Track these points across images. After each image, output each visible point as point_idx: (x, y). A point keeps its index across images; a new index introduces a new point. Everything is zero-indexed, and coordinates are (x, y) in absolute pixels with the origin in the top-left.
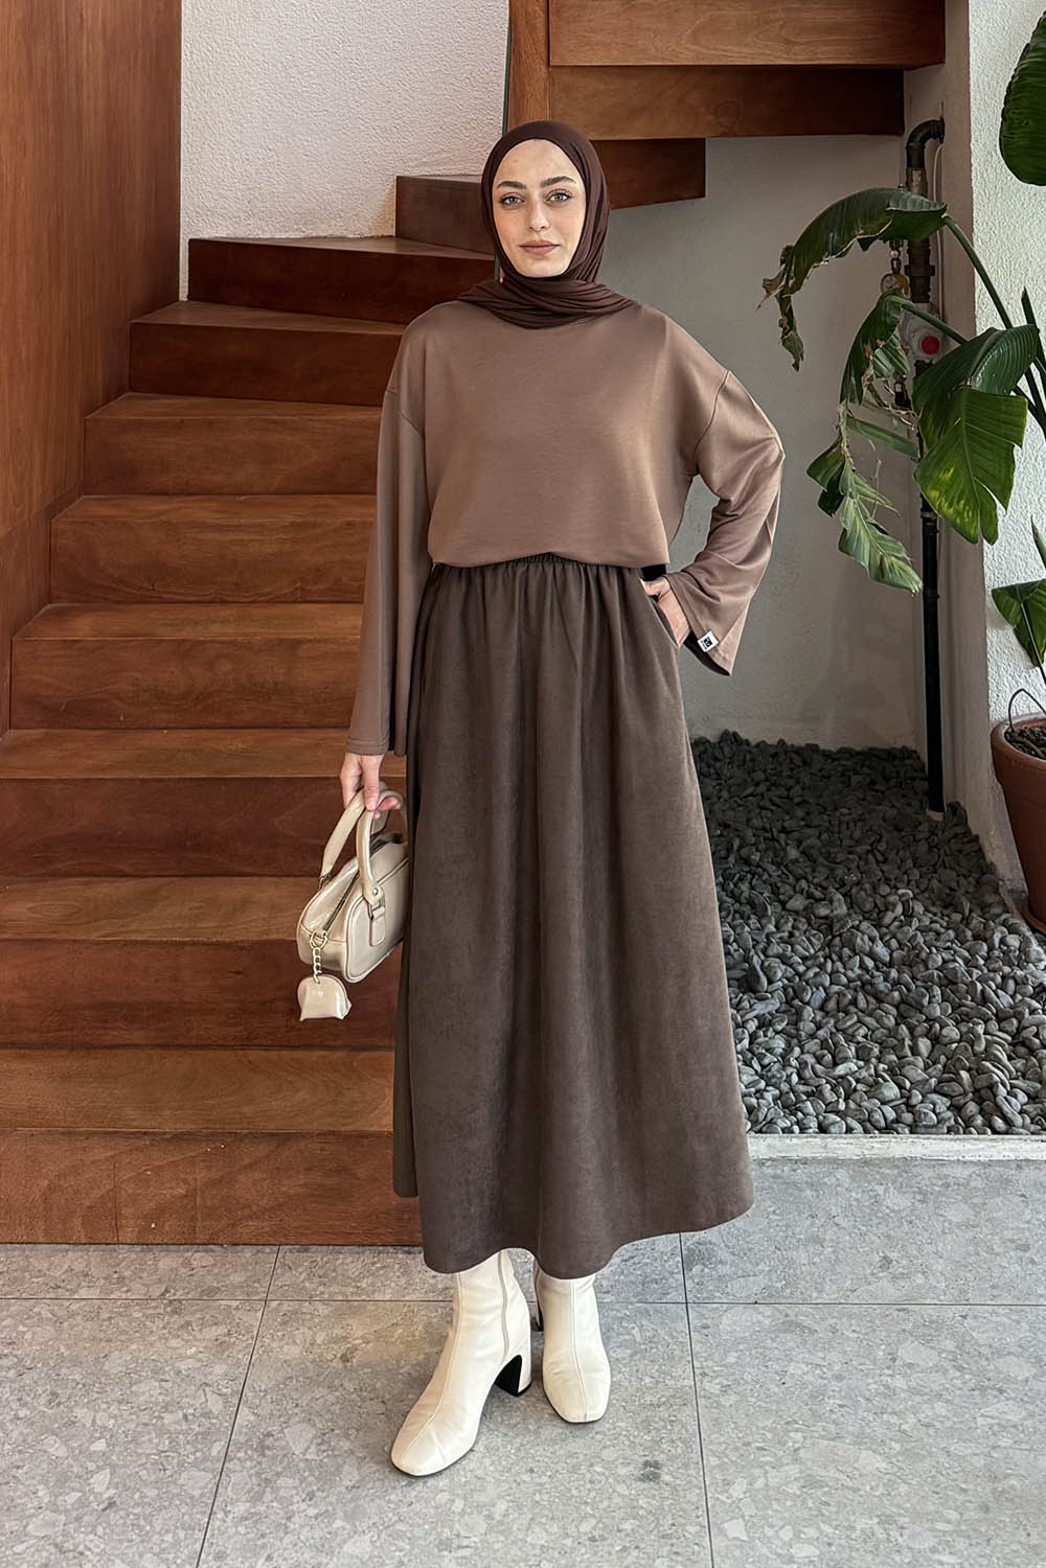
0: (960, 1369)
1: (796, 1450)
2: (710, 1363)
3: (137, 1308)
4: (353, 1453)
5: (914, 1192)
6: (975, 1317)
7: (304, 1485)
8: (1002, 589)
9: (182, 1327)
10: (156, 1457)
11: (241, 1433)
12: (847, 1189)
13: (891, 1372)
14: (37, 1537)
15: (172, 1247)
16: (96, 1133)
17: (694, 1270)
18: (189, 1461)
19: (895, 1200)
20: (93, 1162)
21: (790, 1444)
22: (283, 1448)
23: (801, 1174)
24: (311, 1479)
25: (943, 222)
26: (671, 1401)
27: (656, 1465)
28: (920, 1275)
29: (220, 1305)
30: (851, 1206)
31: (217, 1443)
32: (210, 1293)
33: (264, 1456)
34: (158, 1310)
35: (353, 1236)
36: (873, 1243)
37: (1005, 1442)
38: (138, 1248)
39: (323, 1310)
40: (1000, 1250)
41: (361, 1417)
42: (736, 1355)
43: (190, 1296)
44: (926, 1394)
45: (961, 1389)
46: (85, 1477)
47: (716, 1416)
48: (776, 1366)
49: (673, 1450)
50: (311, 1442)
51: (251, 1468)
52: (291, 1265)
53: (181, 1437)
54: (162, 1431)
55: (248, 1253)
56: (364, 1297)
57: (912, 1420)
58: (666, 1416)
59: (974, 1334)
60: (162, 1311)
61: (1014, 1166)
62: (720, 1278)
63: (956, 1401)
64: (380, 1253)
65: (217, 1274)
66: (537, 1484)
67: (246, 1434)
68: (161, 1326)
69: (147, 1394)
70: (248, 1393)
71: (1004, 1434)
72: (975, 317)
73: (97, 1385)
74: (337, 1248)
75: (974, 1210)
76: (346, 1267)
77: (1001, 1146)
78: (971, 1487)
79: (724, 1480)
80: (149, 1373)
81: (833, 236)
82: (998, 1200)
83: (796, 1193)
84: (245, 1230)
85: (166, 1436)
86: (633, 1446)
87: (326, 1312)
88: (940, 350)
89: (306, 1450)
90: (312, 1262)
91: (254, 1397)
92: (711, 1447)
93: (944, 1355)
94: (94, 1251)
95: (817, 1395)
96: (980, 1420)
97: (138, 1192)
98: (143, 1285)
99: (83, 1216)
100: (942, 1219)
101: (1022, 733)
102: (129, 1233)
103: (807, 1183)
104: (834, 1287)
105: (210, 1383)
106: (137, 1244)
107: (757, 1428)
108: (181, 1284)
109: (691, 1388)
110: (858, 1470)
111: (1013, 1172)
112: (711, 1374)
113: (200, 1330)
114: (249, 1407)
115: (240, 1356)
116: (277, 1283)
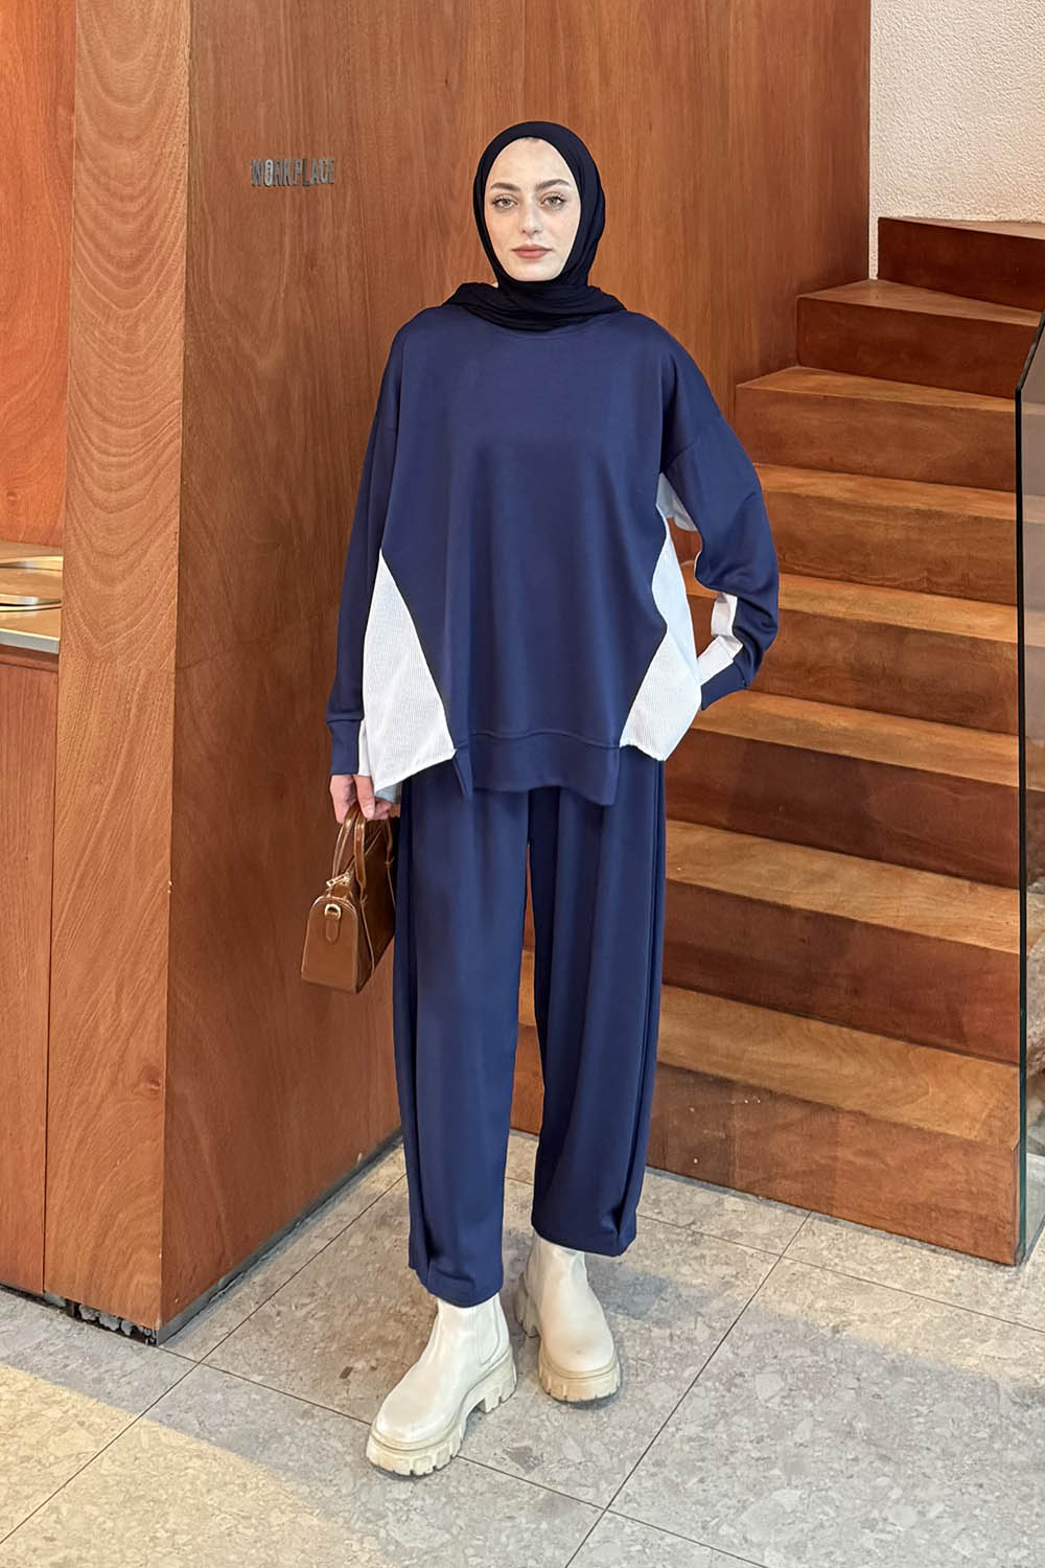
3: (661, 1230)
4: (812, 1416)
7: (757, 1428)
9: (695, 1258)
10: (633, 1364)
11: (716, 1364)
15: (710, 1185)
18: (662, 1375)
22: (749, 1391)
24: (766, 1425)
29: (737, 1248)
31: (694, 1367)
32: (731, 1236)
33: (729, 1391)
34: (679, 1238)
35: (882, 1221)
38: (680, 1178)
39: (831, 1280)
41: (832, 1386)
43: (713, 1233)
50: (777, 1393)
51: (715, 1399)
52: (816, 1231)
53: (662, 1352)
54: (646, 1342)
55: (779, 1210)
56: (875, 1280)
60: (683, 1239)
64: (905, 1243)
65: (744, 1221)
66: (982, 1500)
67: (720, 1368)
68: (678, 1250)
69: (644, 1307)
70: (736, 1332)
74: (866, 1228)
76: (867, 1248)
80: (652, 1289)
84: (780, 1187)
85: (648, 1348)
87: (834, 1283)
89: (772, 1397)
90: (837, 1234)
91: (740, 1338)
98: (676, 1212)
105: (704, 1313)
106: (680, 1175)
108: (708, 1220)
113: (712, 1265)
114: (732, 1345)
115: (740, 1298)
116: (798, 1243)
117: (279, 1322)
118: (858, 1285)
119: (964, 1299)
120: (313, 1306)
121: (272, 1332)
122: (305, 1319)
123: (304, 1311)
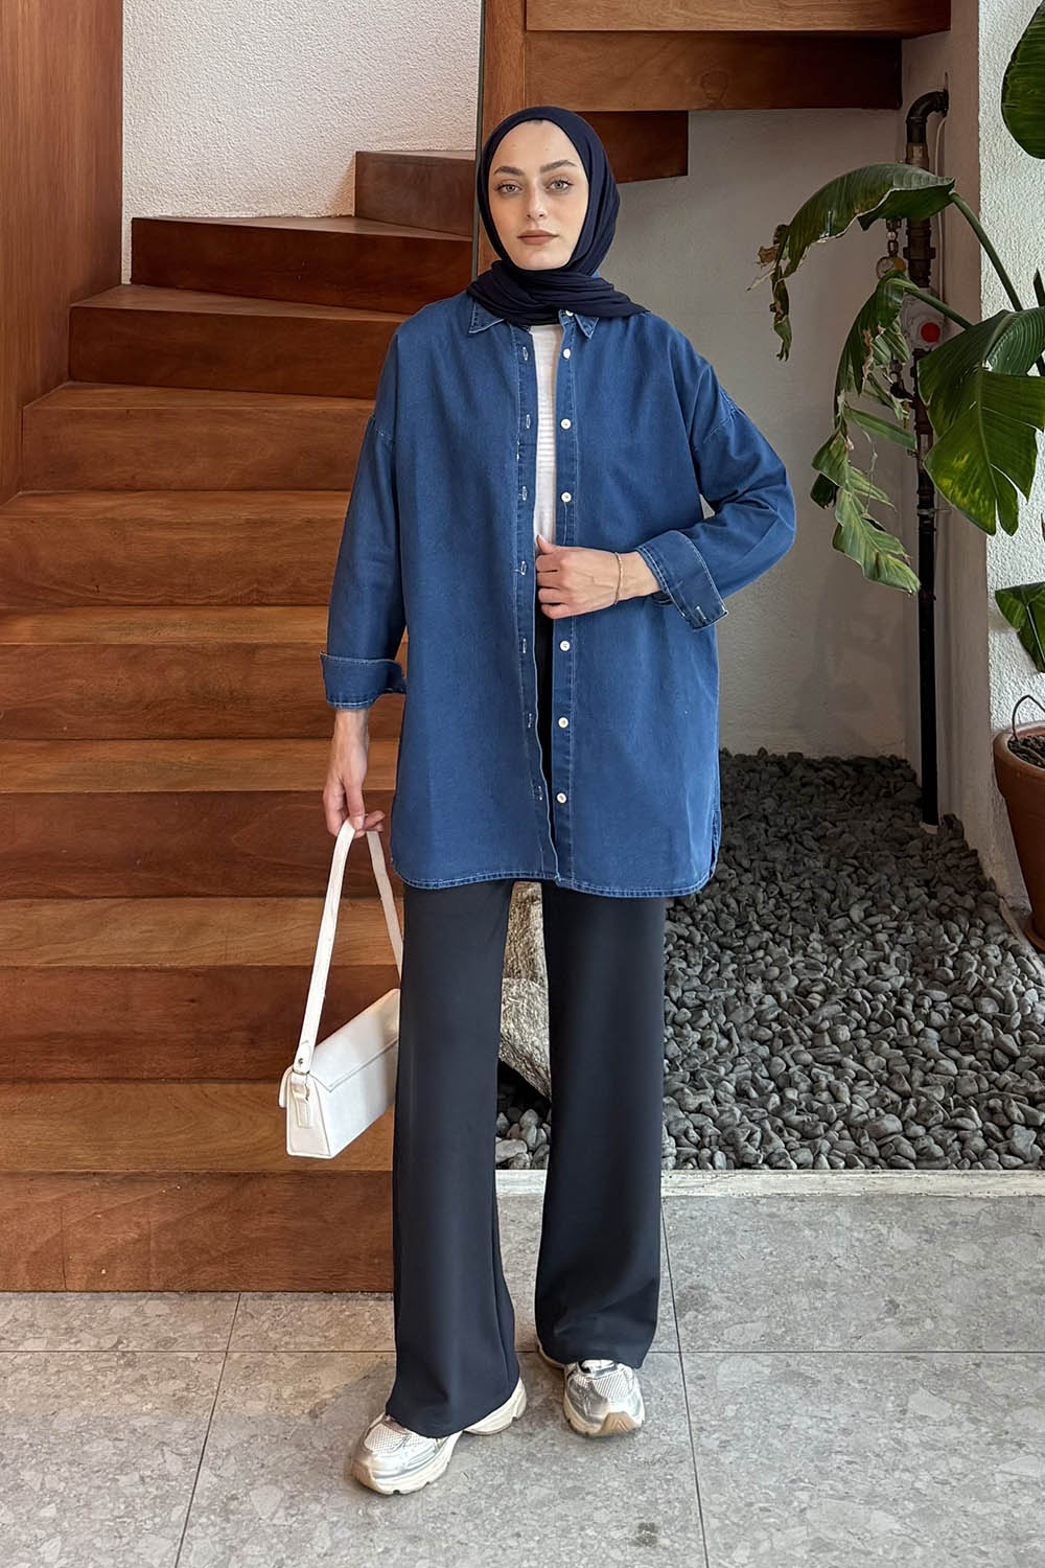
0: (975, 1421)
1: (803, 1510)
2: (707, 1417)
3: (87, 1361)
4: (325, 1518)
5: (920, 1232)
6: (989, 1366)
7: (272, 1553)
8: (1006, 589)
9: (136, 1381)
10: (112, 1524)
11: (202, 1495)
12: (847, 1228)
13: (900, 1425)
15: (125, 1295)
16: (42, 1173)
17: (687, 1316)
18: (148, 1527)
19: (900, 1240)
20: (38, 1205)
21: (796, 1504)
22: (250, 1512)
23: (798, 1213)
24: (280, 1545)
25: (950, 200)
26: (667, 1458)
27: (653, 1526)
28: (928, 1321)
29: (178, 1357)
30: (853, 1246)
31: (179, 1507)
32: (166, 1344)
33: (228, 1520)
34: (109, 1364)
35: (319, 1282)
36: (877, 1285)
37: (1027, 1500)
38: (87, 1296)
39: (289, 1362)
40: (1012, 1293)
41: (332, 1478)
42: (735, 1408)
43: (144, 1348)
44: (940, 1449)
45: (977, 1443)
46: (33, 1545)
47: (714, 1474)
48: (777, 1419)
49: (670, 1512)
50: (279, 1507)
51: (214, 1535)
52: (253, 1313)
53: (138, 1500)
54: (117, 1495)
55: (206, 1301)
56: (332, 1348)
57: (927, 1478)
58: (662, 1474)
59: (989, 1383)
60: (114, 1364)
61: (1025, 1201)
62: (714, 1326)
63: (972, 1456)
64: (349, 1299)
65: (171, 1324)
66: (525, 1550)
67: (208, 1497)
68: (113, 1379)
69: (100, 1454)
70: (210, 1453)
71: (1025, 1491)
72: (981, 301)
73: (45, 1445)
74: (302, 1294)
75: (984, 1250)
76: (312, 1315)
77: (1012, 1181)
78: (991, 1550)
79: (725, 1544)
80: (102, 1431)
81: (833, 214)
82: (1009, 1240)
83: (794, 1234)
84: (203, 1276)
85: (122, 1500)
86: (626, 1507)
87: (294, 1362)
88: (940, 339)
89: (274, 1514)
90: (276, 1310)
91: (216, 1457)
92: (711, 1508)
93: (958, 1406)
94: (40, 1299)
95: (824, 1452)
96: (998, 1477)
97: (89, 1236)
98: (94, 1336)
99: (28, 1262)
100: (950, 1260)
101: (1025, 743)
102: (78, 1277)
103: (804, 1222)
104: (837, 1335)
105: (167, 1441)
106: (86, 1292)
107: (760, 1487)
108: (134, 1334)
109: (687, 1444)
110: (869, 1532)
111: (1025, 1209)
112: (709, 1429)
113: (157, 1384)
114: (211, 1468)
115: (200, 1412)
116: (238, 1333)
118: (317, 1359)
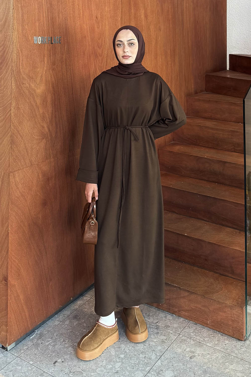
9: (156, 333)
10: (133, 365)
14: (97, 373)
15: (164, 311)
18: (140, 369)
22: (163, 376)
29: (168, 331)
31: (149, 367)
32: (167, 327)
33: (158, 375)
35: (208, 325)
38: (157, 309)
39: (192, 342)
41: (186, 376)
43: (162, 326)
46: (115, 363)
52: (190, 327)
53: (141, 362)
54: (138, 358)
55: (182, 319)
56: (204, 343)
60: (154, 327)
64: (214, 332)
65: (171, 322)
67: (157, 368)
68: (152, 331)
70: (163, 357)
74: (204, 327)
76: (204, 333)
84: (182, 313)
85: (138, 360)
87: (193, 343)
90: (196, 328)
91: (164, 359)
94: (147, 306)
98: (154, 319)
105: (155, 350)
108: (162, 322)
113: (160, 336)
114: (161, 361)
115: (166, 346)
116: (184, 330)
117: (41, 346)
118: (200, 344)
119: (228, 350)
120: (51, 341)
121: (39, 349)
122: (48, 345)
123: (49, 343)
